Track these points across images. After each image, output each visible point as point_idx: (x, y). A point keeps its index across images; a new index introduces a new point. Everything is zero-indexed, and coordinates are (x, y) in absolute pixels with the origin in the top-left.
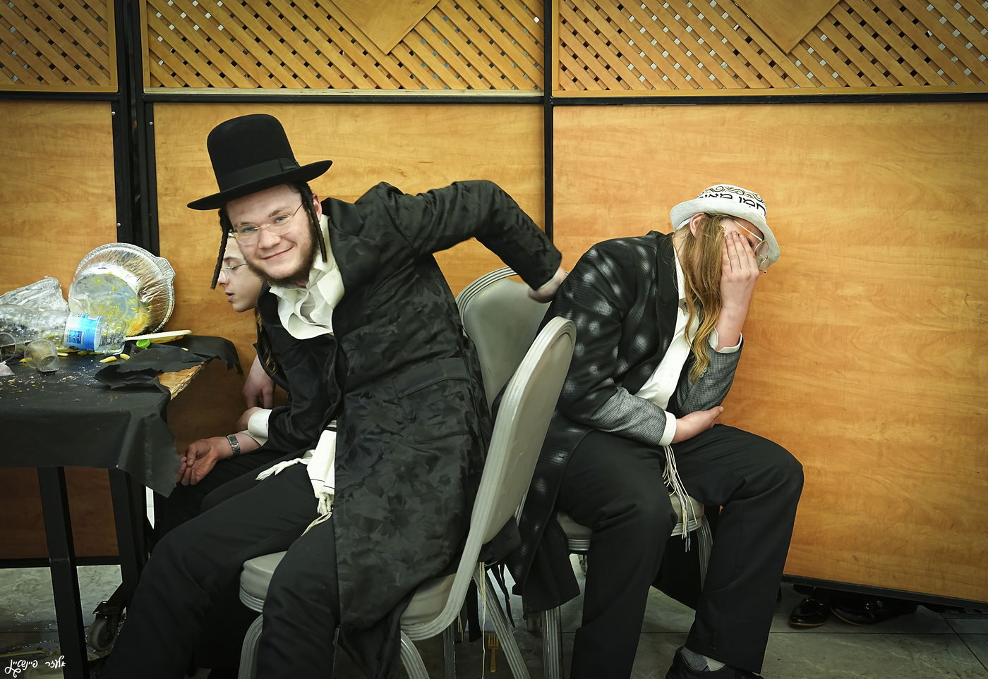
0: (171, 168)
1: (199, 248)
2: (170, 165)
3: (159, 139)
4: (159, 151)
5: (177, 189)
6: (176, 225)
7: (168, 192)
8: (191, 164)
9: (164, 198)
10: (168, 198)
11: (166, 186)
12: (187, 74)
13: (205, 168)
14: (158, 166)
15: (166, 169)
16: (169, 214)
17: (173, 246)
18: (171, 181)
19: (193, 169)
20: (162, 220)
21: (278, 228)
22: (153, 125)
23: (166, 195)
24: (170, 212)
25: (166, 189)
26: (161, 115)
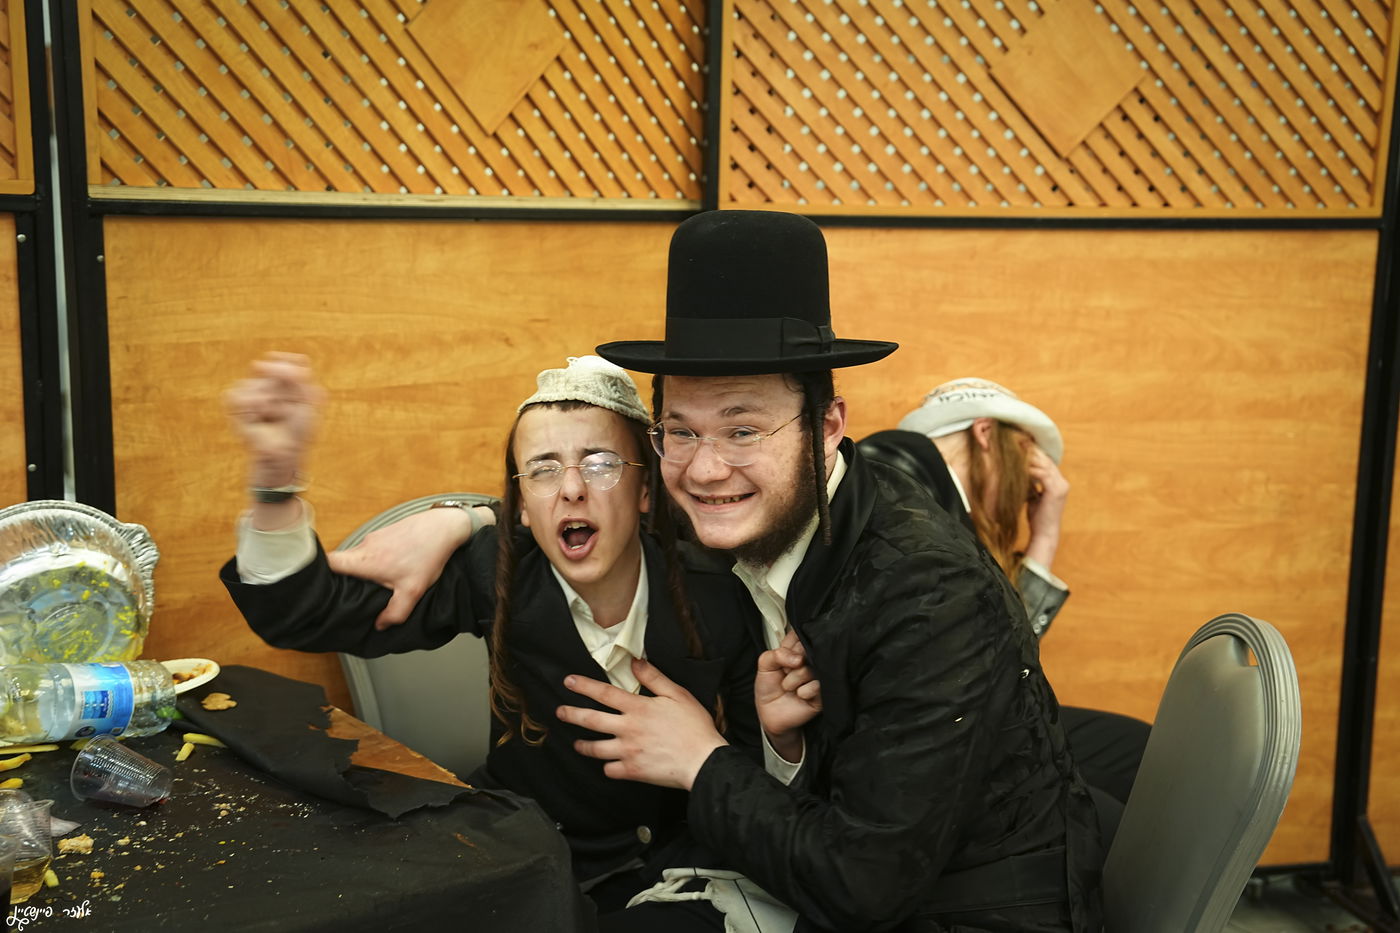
0: (136, 347)
1: (188, 499)
2: (134, 342)
3: (113, 290)
4: (113, 314)
5: (146, 389)
6: (147, 459)
7: (130, 395)
8: (173, 338)
9: (123, 407)
10: (131, 407)
11: (127, 383)
12: (165, 159)
13: (199, 343)
14: (113, 343)
15: (128, 348)
16: (132, 439)
17: (140, 500)
18: (137, 371)
19: (177, 347)
20: (119, 452)
21: (732, 447)
22: (104, 259)
23: (126, 401)
24: (134, 434)
25: (128, 389)
26: (118, 238)
